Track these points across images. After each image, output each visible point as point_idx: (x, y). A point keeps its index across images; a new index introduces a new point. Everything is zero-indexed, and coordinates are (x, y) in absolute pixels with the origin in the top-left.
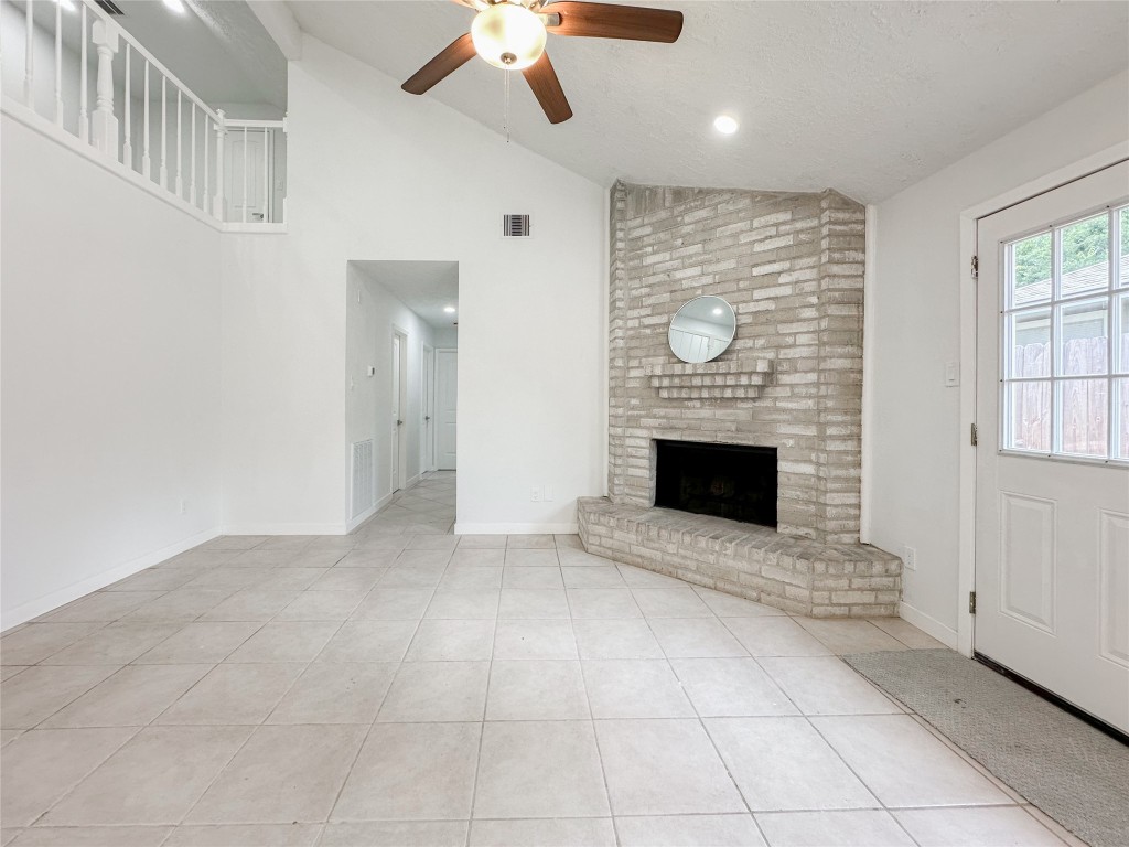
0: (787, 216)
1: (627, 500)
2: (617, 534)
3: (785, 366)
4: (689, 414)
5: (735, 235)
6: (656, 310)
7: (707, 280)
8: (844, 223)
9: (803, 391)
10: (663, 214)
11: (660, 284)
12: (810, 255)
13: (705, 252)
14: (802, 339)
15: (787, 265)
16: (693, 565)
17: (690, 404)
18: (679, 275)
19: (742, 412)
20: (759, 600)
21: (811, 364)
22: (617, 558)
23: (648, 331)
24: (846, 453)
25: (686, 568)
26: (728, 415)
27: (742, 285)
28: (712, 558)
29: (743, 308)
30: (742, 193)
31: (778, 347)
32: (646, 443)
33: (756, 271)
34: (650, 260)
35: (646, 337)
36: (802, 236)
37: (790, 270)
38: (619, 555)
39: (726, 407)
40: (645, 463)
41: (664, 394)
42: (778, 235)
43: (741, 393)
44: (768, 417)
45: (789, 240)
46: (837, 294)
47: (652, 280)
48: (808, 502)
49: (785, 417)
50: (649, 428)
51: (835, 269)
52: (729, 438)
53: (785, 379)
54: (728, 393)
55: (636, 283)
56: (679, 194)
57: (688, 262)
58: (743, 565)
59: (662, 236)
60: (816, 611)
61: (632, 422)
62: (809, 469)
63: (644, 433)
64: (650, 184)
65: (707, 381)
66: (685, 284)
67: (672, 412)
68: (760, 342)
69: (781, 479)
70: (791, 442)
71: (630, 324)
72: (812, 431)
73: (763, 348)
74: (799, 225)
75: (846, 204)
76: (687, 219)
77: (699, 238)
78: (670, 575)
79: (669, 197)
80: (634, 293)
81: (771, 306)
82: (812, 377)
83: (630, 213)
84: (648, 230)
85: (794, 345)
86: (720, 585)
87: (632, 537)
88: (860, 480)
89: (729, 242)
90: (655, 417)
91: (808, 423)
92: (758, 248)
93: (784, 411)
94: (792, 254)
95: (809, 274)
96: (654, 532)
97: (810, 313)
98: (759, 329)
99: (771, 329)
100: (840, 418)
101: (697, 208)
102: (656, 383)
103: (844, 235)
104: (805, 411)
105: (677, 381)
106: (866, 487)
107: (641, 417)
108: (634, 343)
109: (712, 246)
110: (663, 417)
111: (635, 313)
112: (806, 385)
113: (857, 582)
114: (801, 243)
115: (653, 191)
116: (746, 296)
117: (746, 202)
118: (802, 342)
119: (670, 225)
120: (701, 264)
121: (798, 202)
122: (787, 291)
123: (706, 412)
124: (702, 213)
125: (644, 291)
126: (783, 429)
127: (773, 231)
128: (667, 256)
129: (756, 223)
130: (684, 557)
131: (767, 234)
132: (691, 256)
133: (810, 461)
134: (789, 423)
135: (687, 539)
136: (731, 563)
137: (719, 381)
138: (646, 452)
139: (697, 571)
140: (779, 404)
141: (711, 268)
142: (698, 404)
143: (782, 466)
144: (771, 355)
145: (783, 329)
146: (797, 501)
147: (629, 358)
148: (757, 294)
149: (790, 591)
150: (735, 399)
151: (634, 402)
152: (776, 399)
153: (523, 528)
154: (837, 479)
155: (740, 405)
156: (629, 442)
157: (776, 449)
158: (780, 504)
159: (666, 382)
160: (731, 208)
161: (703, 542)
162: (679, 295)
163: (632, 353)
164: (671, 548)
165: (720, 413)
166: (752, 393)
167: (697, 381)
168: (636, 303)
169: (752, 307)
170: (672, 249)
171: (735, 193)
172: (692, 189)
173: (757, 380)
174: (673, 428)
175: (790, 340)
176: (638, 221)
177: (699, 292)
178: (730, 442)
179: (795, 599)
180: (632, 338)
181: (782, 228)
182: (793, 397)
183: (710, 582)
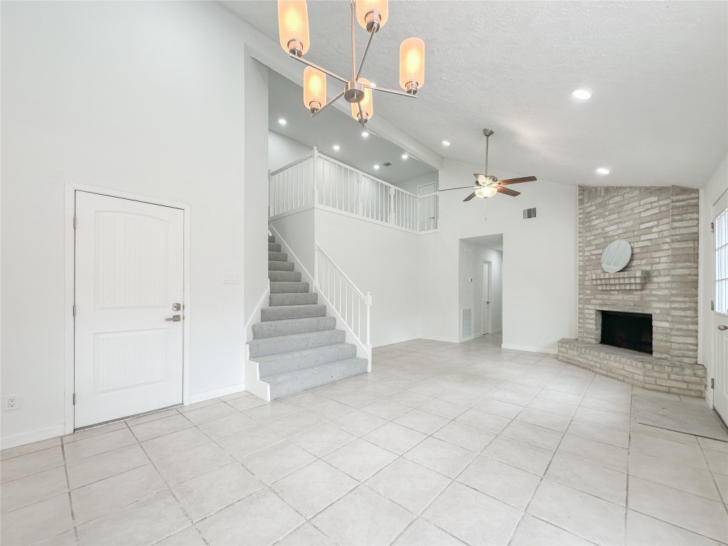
0: (656, 199)
1: (585, 340)
2: (570, 351)
3: (655, 274)
4: (613, 297)
5: (632, 209)
6: (598, 247)
7: (620, 231)
8: (683, 200)
9: (664, 286)
10: (600, 200)
11: (599, 234)
12: (666, 218)
13: (619, 218)
14: (663, 260)
15: (656, 223)
16: (598, 365)
17: (612, 292)
18: (607, 229)
19: (636, 296)
20: (624, 381)
21: (666, 272)
22: (570, 363)
23: (594, 257)
24: (687, 317)
25: (596, 367)
26: (630, 298)
27: (635, 233)
28: (605, 362)
29: (636, 245)
30: (636, 188)
31: (652, 264)
32: (593, 312)
33: (642, 226)
34: (595, 223)
35: (593, 260)
36: (663, 208)
37: (658, 225)
38: (570, 361)
39: (628, 294)
40: (593, 322)
41: (600, 288)
42: (652, 208)
43: (633, 287)
44: (648, 299)
45: (656, 211)
46: (678, 237)
47: (596, 232)
48: (666, 341)
49: (655, 299)
50: (595, 305)
51: (676, 224)
52: (631, 309)
53: (655, 280)
54: (628, 287)
55: (589, 234)
56: (607, 190)
57: (611, 223)
58: (617, 365)
59: (600, 211)
60: (647, 386)
61: (588, 302)
62: (666, 325)
63: (593, 307)
64: (594, 185)
65: (617, 282)
66: (610, 234)
67: (605, 297)
68: (644, 261)
69: (654, 329)
70: (658, 311)
71: (587, 254)
72: (668, 306)
73: (645, 265)
74: (661, 203)
75: (684, 190)
76: (611, 202)
77: (616, 211)
78: (590, 370)
79: (603, 191)
80: (588, 239)
81: (649, 243)
82: (668, 279)
83: (586, 200)
84: (594, 208)
85: (659, 263)
86: (609, 374)
87: (575, 353)
88: (697, 331)
89: (630, 212)
90: (597, 299)
91: (666, 301)
92: (643, 215)
93: (655, 295)
94: (658, 217)
95: (666, 227)
96: (583, 351)
97: (666, 247)
98: (643, 255)
99: (649, 255)
100: (681, 299)
101: (614, 196)
102: (595, 283)
103: (683, 207)
104: (665, 296)
105: (603, 282)
106: (700, 335)
107: (592, 299)
108: (587, 263)
109: (621, 215)
110: (600, 299)
111: (588, 248)
112: (665, 282)
113: (673, 377)
114: (662, 212)
115: (596, 188)
116: (637, 239)
117: (636, 193)
118: (662, 261)
119: (603, 205)
120: (617, 223)
121: (660, 191)
122: (656, 236)
123: (620, 297)
124: (617, 199)
125: (592, 238)
126: (655, 305)
127: (649, 206)
128: (602, 220)
129: (642, 203)
130: (595, 362)
131: (647, 208)
132: (613, 220)
133: (667, 321)
134: (657, 301)
135: (596, 353)
136: (613, 364)
137: (622, 281)
138: (593, 316)
139: (600, 368)
140: (653, 292)
141: (621, 226)
142: (616, 292)
143: (654, 323)
144: (648, 268)
145: (655, 255)
146: (662, 341)
147: (586, 270)
148: (643, 238)
149: (636, 377)
150: (631, 290)
151: (588, 292)
152: (651, 290)
153: (534, 349)
154: (679, 330)
155: (635, 293)
156: (586, 311)
157: (651, 315)
158: (654, 343)
159: (599, 282)
160: (630, 196)
161: (602, 355)
162: (607, 239)
163: (587, 268)
164: (590, 358)
165: (626, 297)
166: (638, 287)
167: (612, 282)
168: (589, 243)
169: (640, 244)
170: (604, 217)
171: (632, 188)
172: (613, 187)
173: (638, 281)
174: (606, 305)
175: (657, 260)
176: (589, 204)
177: (616, 238)
178: (631, 311)
179: (637, 380)
180: (587, 261)
181: (654, 205)
182: (659, 288)
183: (605, 373)
